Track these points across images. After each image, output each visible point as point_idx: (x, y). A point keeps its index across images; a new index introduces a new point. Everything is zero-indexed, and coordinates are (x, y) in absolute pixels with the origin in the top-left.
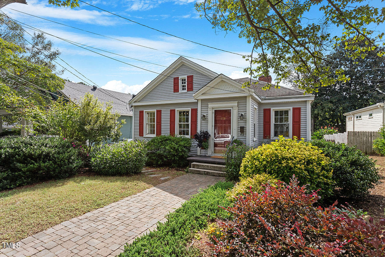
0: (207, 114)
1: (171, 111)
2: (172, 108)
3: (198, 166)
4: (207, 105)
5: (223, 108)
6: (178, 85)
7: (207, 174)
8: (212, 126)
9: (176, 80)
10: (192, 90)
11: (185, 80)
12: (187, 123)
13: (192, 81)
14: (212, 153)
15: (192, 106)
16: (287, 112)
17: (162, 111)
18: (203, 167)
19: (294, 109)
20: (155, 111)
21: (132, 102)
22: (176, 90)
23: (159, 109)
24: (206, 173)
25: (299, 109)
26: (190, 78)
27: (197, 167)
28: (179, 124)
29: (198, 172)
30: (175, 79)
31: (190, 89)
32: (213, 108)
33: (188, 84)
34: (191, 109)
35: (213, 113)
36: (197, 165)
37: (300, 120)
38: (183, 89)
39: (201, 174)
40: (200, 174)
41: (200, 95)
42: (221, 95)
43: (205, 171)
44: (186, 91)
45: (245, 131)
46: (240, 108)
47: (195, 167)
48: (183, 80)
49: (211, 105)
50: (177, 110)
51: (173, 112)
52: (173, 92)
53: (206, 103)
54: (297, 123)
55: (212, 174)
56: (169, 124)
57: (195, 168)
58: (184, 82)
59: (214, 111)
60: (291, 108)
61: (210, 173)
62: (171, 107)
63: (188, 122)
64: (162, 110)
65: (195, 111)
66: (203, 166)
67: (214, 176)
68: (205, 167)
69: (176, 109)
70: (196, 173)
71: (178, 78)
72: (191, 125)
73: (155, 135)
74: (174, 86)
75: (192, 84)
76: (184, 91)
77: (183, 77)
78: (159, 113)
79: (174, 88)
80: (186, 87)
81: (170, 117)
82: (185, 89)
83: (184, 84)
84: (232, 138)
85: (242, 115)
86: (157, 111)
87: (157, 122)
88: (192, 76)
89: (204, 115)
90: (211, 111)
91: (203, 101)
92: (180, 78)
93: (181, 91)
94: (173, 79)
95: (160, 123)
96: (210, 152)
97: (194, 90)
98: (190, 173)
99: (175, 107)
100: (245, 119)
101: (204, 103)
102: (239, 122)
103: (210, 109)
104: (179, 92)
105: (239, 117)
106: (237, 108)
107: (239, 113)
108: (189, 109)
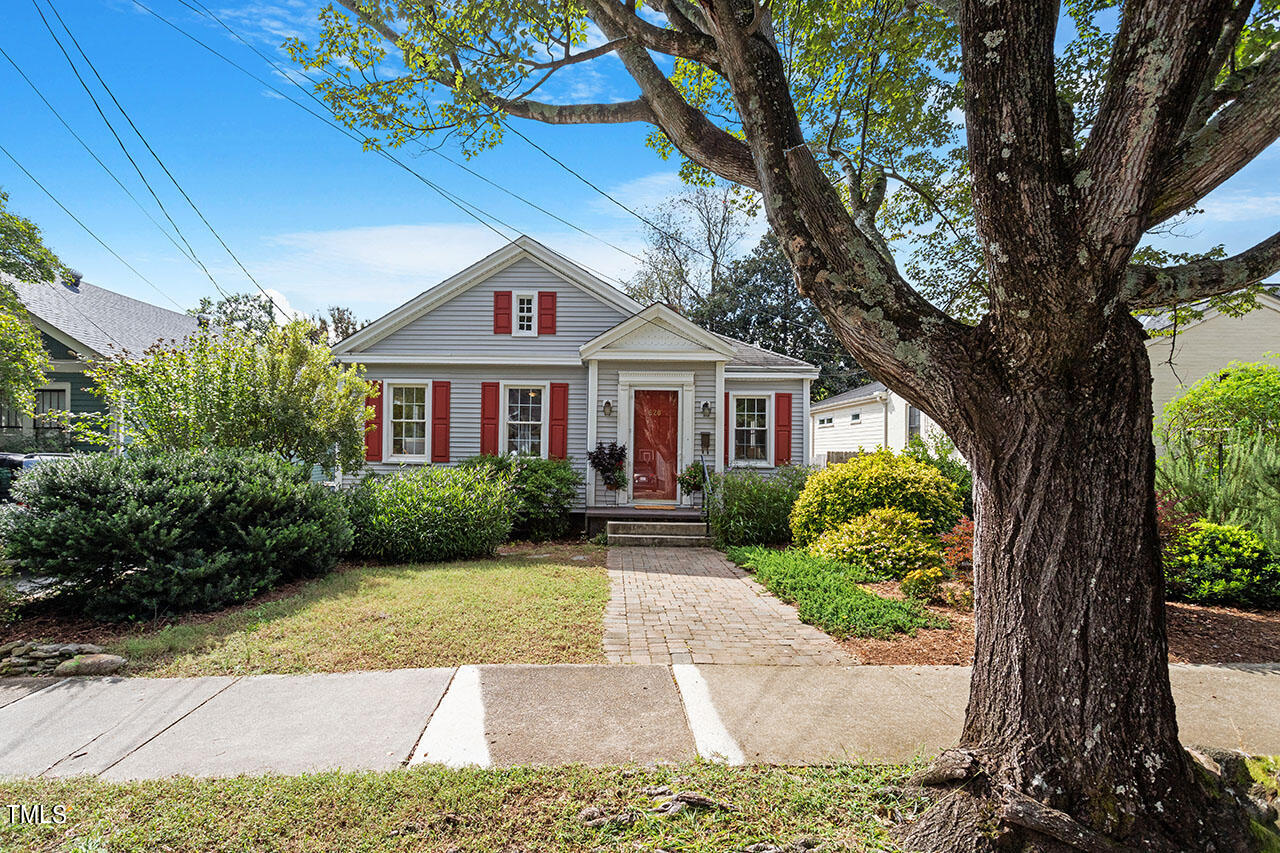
0: (614, 399)
1: (485, 386)
2: (490, 378)
3: (627, 529)
4: (615, 377)
6: (509, 315)
8: (630, 432)
9: (502, 300)
10: (554, 333)
11: (529, 302)
12: (533, 422)
13: (554, 308)
14: (629, 498)
15: (553, 377)
16: (762, 403)
17: (452, 386)
19: (778, 396)
20: (427, 385)
21: (341, 352)
22: (502, 326)
23: (442, 378)
25: (789, 396)
26: (548, 301)
27: (625, 531)
28: (510, 425)
29: (636, 542)
30: (497, 295)
31: (548, 326)
32: (630, 386)
33: (539, 315)
34: (551, 384)
35: (630, 398)
36: (624, 526)
37: (790, 421)
38: (522, 327)
39: (643, 546)
40: (640, 545)
41: (598, 348)
42: (655, 354)
43: (654, 539)
44: (534, 332)
45: (711, 443)
46: (699, 389)
47: (620, 531)
48: (525, 303)
49: (625, 378)
50: (505, 385)
51: (490, 392)
52: (492, 333)
53: (614, 371)
54: (785, 428)
55: (674, 543)
56: (479, 426)
57: (617, 533)
58: (525, 306)
59: (633, 394)
60: (772, 394)
61: (668, 542)
62: (484, 376)
63: (539, 420)
64: (452, 381)
65: (560, 393)
66: (639, 526)
68: (643, 528)
69: (502, 383)
70: (631, 545)
71: (509, 294)
72: (551, 427)
73: (426, 458)
74: (496, 316)
75: (553, 316)
76: (525, 333)
77: (526, 293)
78: (442, 391)
79: (496, 321)
80: (535, 323)
81: (483, 403)
82: (529, 328)
83: (525, 314)
84: (681, 460)
85: (706, 405)
86: (436, 385)
87: (434, 418)
88: (553, 295)
89: (608, 403)
90: (627, 392)
91: (603, 364)
92: (516, 294)
93: (516, 331)
94: (493, 294)
95: (445, 422)
96: (623, 497)
97: (558, 334)
98: (612, 545)
99: (499, 376)
100: (712, 416)
101: (606, 371)
102: (698, 421)
103: (624, 388)
104: (513, 335)
105: (698, 411)
106: (692, 388)
107: (698, 400)
108: (545, 386)
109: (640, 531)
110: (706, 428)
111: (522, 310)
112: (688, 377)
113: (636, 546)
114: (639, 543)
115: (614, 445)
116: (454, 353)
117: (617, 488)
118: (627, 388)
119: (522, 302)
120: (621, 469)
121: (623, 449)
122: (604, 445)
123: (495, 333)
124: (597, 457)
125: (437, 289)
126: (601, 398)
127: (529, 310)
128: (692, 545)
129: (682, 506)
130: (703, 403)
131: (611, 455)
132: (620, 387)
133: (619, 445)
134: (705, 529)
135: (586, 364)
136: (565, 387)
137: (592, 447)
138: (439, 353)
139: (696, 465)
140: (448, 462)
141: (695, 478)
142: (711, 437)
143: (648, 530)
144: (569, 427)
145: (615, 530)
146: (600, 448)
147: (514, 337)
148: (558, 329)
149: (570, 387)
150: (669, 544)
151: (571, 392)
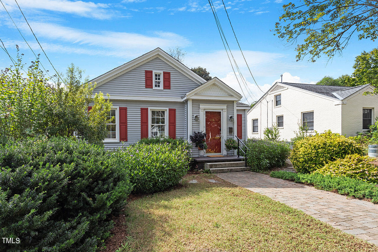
0: (199, 114)
1: (142, 109)
2: (144, 106)
3: (216, 166)
4: (198, 106)
5: (214, 110)
6: (152, 80)
7: (231, 171)
8: (204, 127)
9: (148, 74)
10: (170, 88)
12: (161, 124)
13: (169, 78)
14: (204, 153)
15: (170, 106)
17: (128, 109)
19: (238, 115)
20: (117, 109)
22: (149, 85)
23: (123, 106)
24: (229, 170)
26: (167, 76)
28: (152, 125)
29: (222, 171)
30: (147, 72)
31: (167, 86)
32: (204, 110)
33: (164, 81)
34: (169, 109)
38: (156, 86)
39: (225, 172)
42: (213, 97)
43: (228, 169)
44: (161, 87)
45: (233, 131)
46: (228, 111)
49: (202, 106)
50: (150, 109)
51: (144, 112)
52: (145, 87)
53: (198, 104)
56: (140, 126)
57: (212, 168)
58: (158, 77)
59: (205, 113)
61: (233, 170)
62: (142, 105)
63: (164, 124)
64: (128, 107)
66: (220, 164)
67: (237, 171)
69: (149, 108)
71: (151, 72)
73: (117, 140)
74: (146, 80)
75: (169, 82)
76: (157, 88)
77: (158, 72)
78: (123, 112)
79: (146, 82)
80: (162, 85)
81: (142, 117)
82: (159, 86)
83: (158, 81)
84: (223, 138)
85: (231, 117)
86: (121, 109)
87: (120, 123)
88: (169, 73)
89: (196, 116)
90: (203, 112)
91: (193, 101)
92: (154, 72)
93: (154, 88)
94: (144, 71)
95: (125, 124)
97: (171, 89)
98: (213, 173)
99: (148, 105)
100: (233, 121)
101: (195, 104)
102: (228, 123)
103: (202, 110)
104: (153, 89)
105: (228, 119)
106: (226, 111)
107: (228, 115)
108: (166, 109)
109: (220, 166)
110: (231, 126)
111: (156, 79)
112: (224, 107)
113: (221, 172)
116: (129, 95)
119: (156, 75)
122: (196, 133)
123: (146, 87)
124: (193, 137)
125: (121, 67)
126: (193, 114)
127: (159, 79)
128: (242, 170)
129: (223, 155)
131: (200, 136)
132: (200, 110)
134: (245, 164)
135: (187, 101)
136: (175, 110)
137: (191, 134)
138: (122, 95)
139: (229, 140)
140: (127, 141)
142: (233, 129)
144: (177, 126)
145: (211, 166)
147: (153, 90)
148: (171, 87)
149: (176, 110)
150: (234, 171)
151: (177, 112)
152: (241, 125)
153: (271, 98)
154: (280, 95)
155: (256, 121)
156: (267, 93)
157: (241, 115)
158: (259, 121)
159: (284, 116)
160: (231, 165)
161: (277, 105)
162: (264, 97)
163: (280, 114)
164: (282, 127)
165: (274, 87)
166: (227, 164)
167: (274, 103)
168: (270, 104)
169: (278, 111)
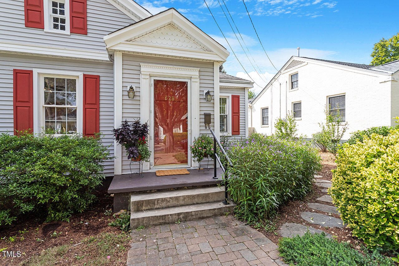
0: (137, 85)
1: (16, 72)
2: (22, 67)
3: (151, 206)
4: (138, 68)
5: (172, 77)
6: (41, 13)
7: (187, 219)
8: (150, 112)
10: (86, 34)
11: (61, 6)
12: (70, 106)
15: (86, 70)
16: (224, 100)
18: (164, 204)
19: (233, 96)
22: (34, 22)
24: (181, 216)
26: (78, 7)
27: (149, 207)
28: (45, 107)
29: (161, 221)
31: (80, 27)
32: (150, 76)
33: (71, 17)
34: (84, 75)
35: (150, 86)
36: (148, 202)
37: (239, 110)
38: (56, 27)
39: (168, 223)
40: (165, 223)
41: (123, 40)
42: (171, 51)
43: (179, 214)
44: (67, 31)
45: (212, 121)
46: (202, 81)
47: (144, 208)
48: (57, 5)
49: (147, 69)
50: (39, 72)
52: (23, 26)
53: (137, 64)
54: (237, 114)
55: (197, 217)
56: (12, 108)
57: (142, 211)
58: (58, 9)
59: (153, 82)
60: (230, 95)
61: (192, 216)
62: (17, 64)
63: (74, 105)
65: (92, 83)
66: (163, 200)
67: (203, 218)
68: (169, 202)
69: (35, 72)
70: (156, 225)
72: (85, 110)
74: (26, 11)
75: (84, 19)
76: (59, 31)
79: (27, 15)
80: (67, 25)
81: (16, 88)
83: (59, 16)
84: (191, 134)
85: (208, 93)
88: (83, 2)
89: (131, 88)
90: (148, 80)
91: (126, 55)
93: (48, 29)
96: (146, 166)
97: (89, 35)
98: (136, 228)
99: (32, 65)
100: (212, 101)
101: (129, 63)
102: (202, 105)
103: (144, 77)
104: (45, 30)
105: (202, 97)
106: (198, 80)
107: (202, 89)
108: (79, 76)
110: (208, 110)
111: (54, 12)
112: (194, 72)
113: (161, 224)
114: (164, 221)
115: (137, 123)
117: (140, 160)
118: (148, 77)
119: (54, 4)
120: (144, 143)
121: (145, 126)
122: (129, 123)
123: (27, 26)
124: (121, 134)
126: (125, 84)
127: (62, 13)
128: (215, 215)
129: (192, 168)
130: (206, 91)
131: (135, 132)
132: (142, 77)
133: (142, 122)
134: (223, 196)
136: (97, 78)
137: (118, 125)
139: (203, 138)
141: (205, 148)
142: (212, 117)
143: (172, 203)
144: (101, 110)
145: (139, 207)
146: (125, 125)
147: (46, 32)
148: (89, 31)
149: (101, 78)
150: (194, 217)
151: (101, 82)
152: (239, 113)
153: (285, 78)
154: (297, 74)
155: (266, 110)
156: (280, 71)
157: (238, 97)
158: (269, 110)
159: (302, 102)
160: (192, 201)
161: (292, 88)
162: (276, 78)
163: (296, 100)
164: (300, 118)
165: (289, 64)
166: (182, 198)
167: (289, 85)
168: (284, 86)
169: (295, 96)
